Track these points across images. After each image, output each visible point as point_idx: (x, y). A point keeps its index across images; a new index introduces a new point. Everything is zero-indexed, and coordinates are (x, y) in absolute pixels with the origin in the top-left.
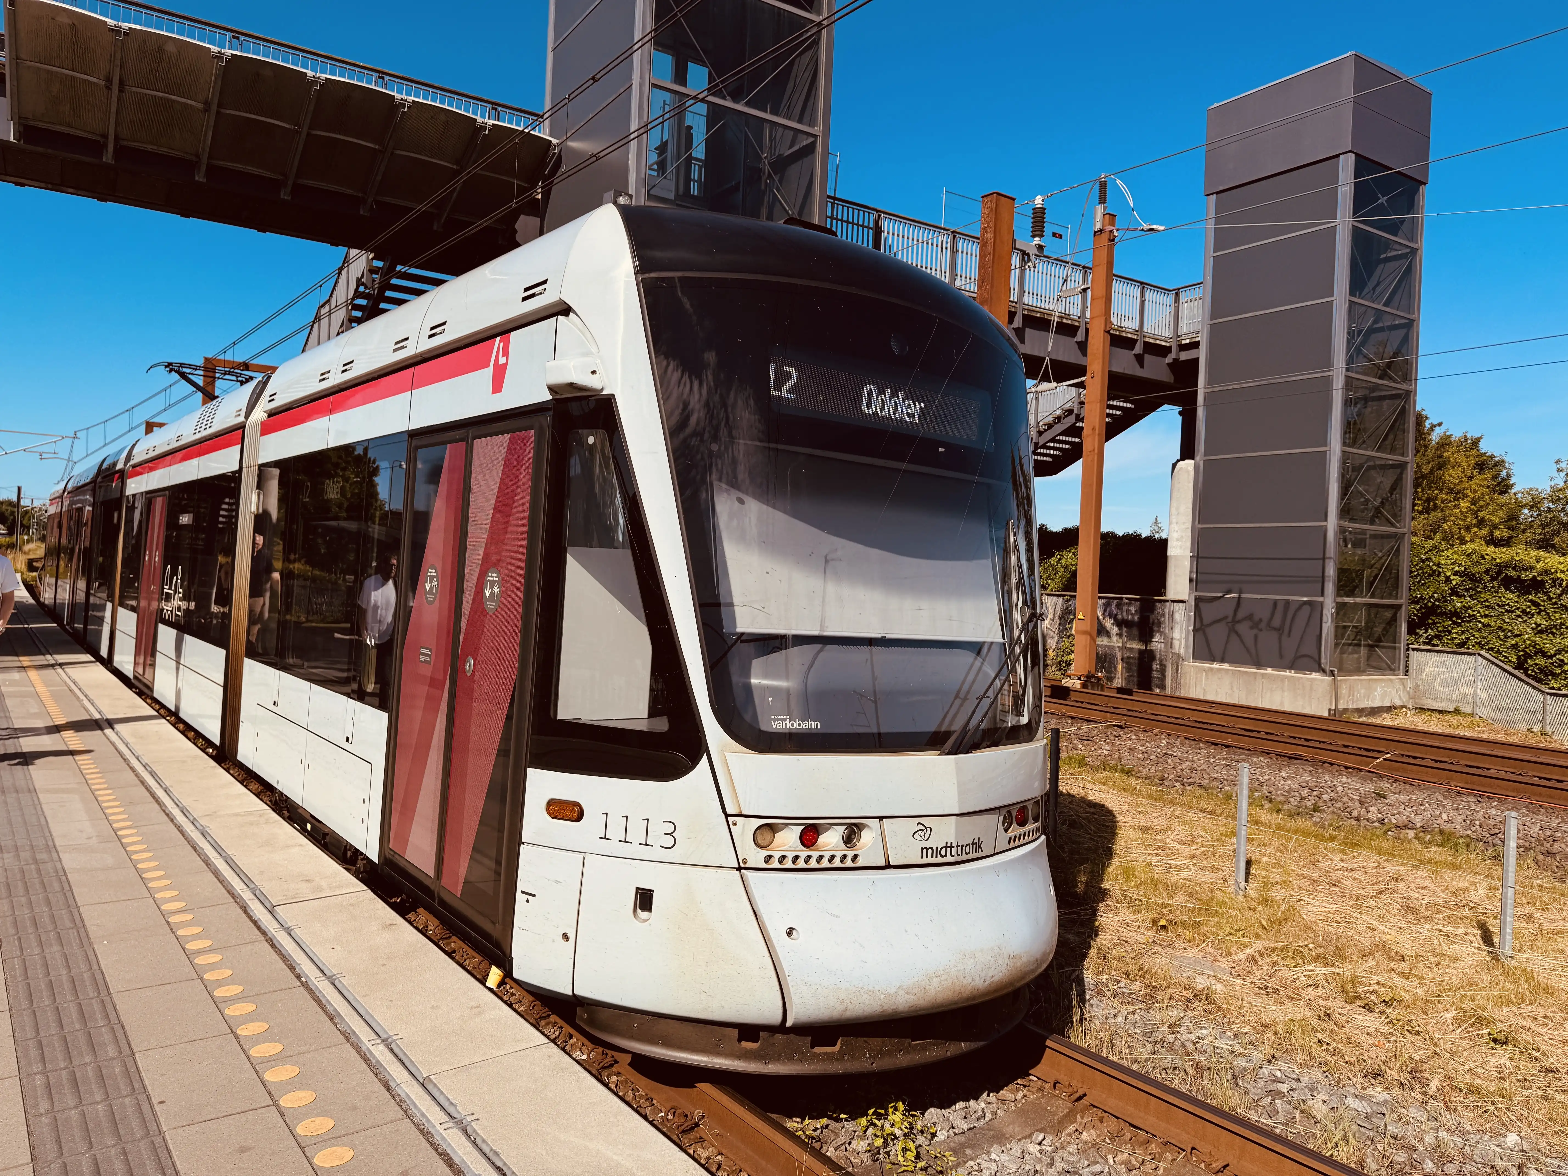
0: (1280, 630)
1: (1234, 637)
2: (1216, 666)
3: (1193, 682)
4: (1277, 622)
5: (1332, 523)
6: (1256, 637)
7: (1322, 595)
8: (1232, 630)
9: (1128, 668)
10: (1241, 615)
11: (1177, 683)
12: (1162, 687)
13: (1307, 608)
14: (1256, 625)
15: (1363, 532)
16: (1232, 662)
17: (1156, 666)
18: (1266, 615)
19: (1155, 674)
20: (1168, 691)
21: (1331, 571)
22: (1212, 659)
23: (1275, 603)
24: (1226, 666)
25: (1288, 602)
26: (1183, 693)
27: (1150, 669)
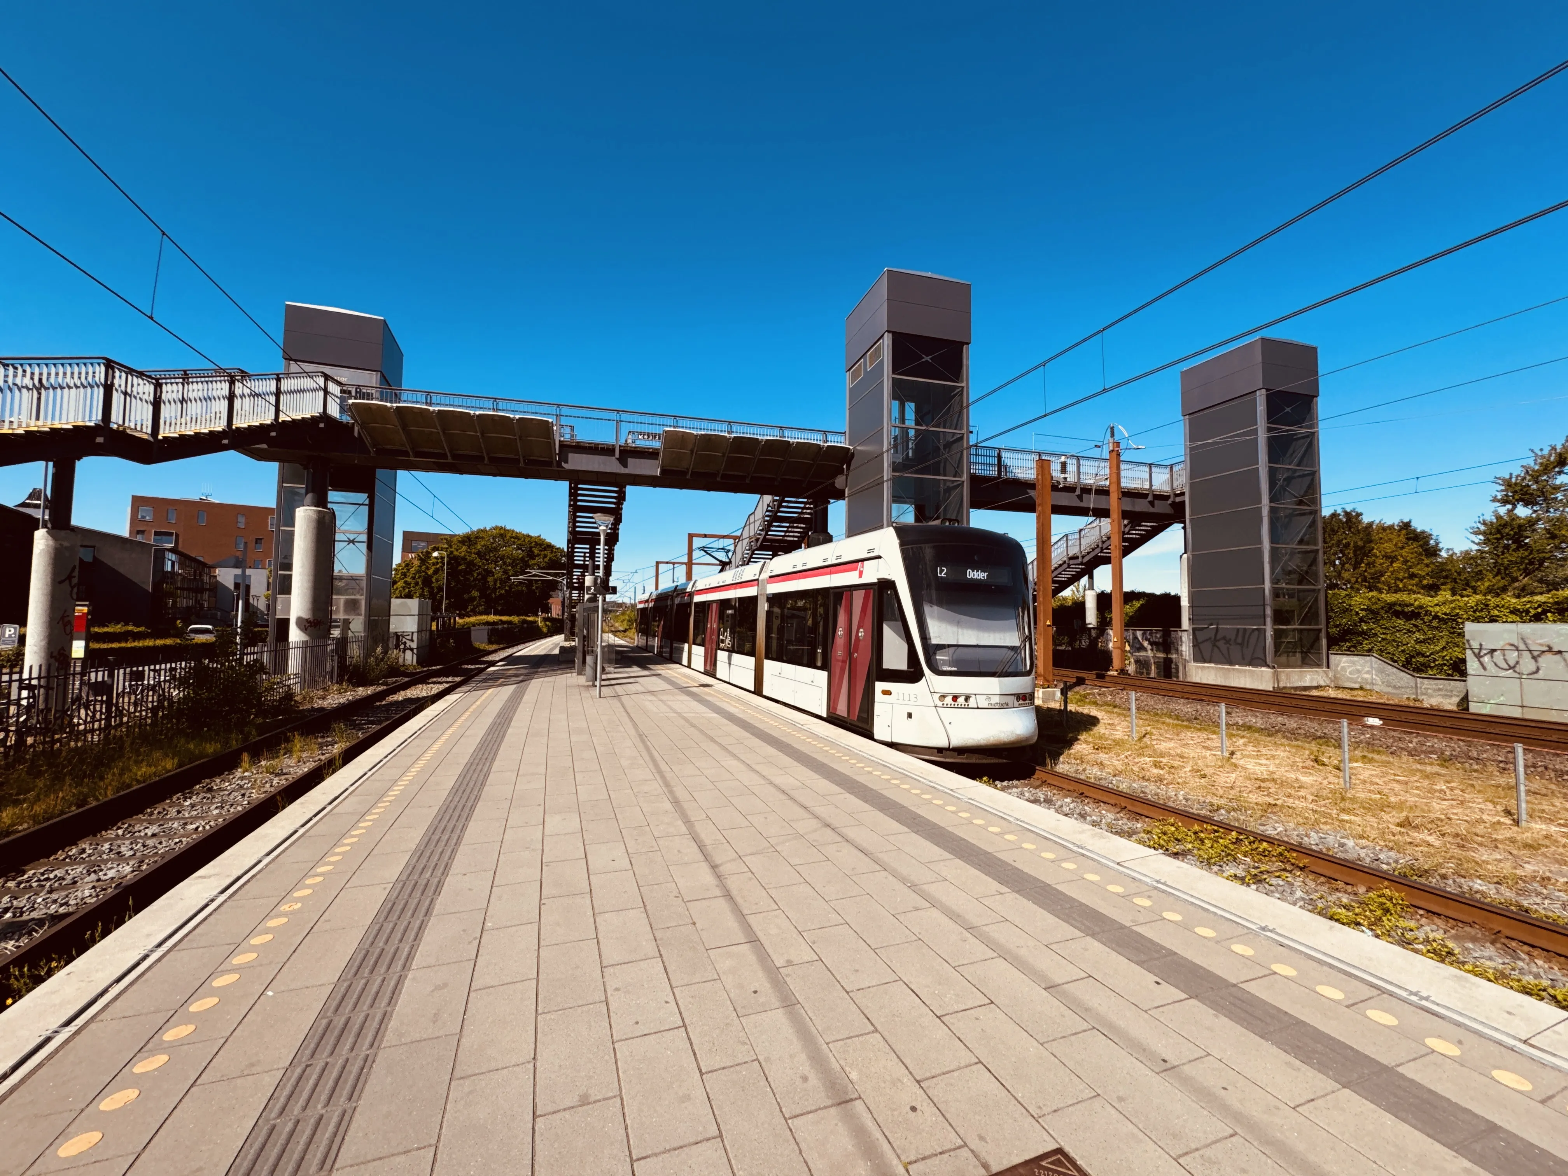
0: (1241, 644)
1: (1216, 649)
2: (1206, 665)
3: (1194, 674)
4: (1239, 640)
5: (1267, 585)
6: (1228, 649)
7: (1265, 624)
8: (1214, 645)
9: (1157, 668)
10: (1219, 637)
11: (1185, 674)
12: (1178, 677)
13: (1256, 633)
14: (1228, 641)
15: (1294, 589)
16: (1216, 663)
17: (1173, 666)
18: (1233, 637)
19: (1173, 670)
20: (1181, 679)
21: (1269, 611)
22: (1204, 661)
23: (1238, 630)
24: (1212, 665)
25: (1245, 630)
26: (1189, 680)
27: (1170, 668)
